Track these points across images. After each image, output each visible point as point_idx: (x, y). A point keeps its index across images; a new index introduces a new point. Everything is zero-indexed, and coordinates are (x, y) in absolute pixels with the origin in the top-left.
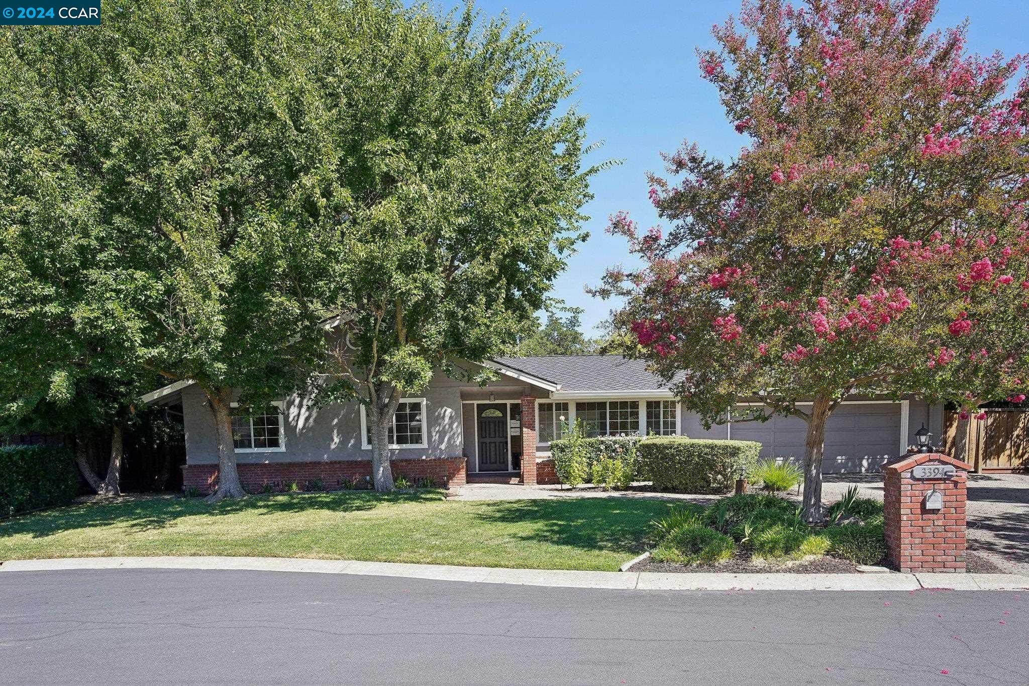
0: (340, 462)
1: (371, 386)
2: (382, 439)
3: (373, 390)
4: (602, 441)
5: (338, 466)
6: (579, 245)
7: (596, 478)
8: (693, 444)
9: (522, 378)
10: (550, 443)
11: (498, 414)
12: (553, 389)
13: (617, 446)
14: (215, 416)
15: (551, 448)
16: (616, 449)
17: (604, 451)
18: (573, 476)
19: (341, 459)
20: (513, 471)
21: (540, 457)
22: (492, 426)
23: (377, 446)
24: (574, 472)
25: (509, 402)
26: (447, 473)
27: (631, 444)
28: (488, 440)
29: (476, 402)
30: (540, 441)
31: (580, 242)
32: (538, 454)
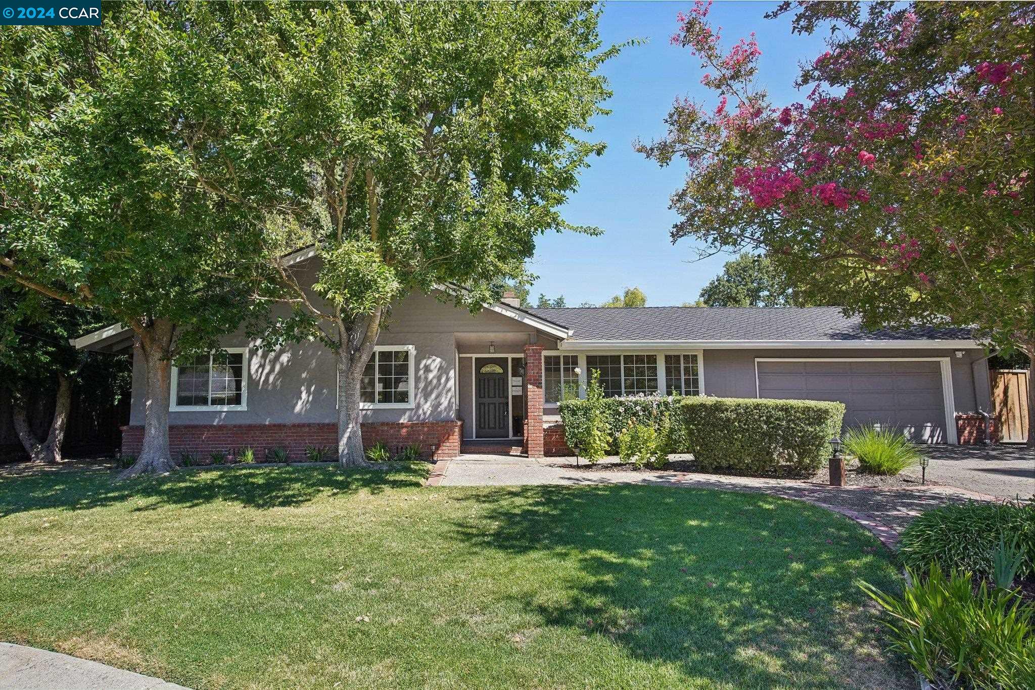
0: (309, 425)
1: (340, 322)
2: (351, 395)
3: (343, 329)
4: (621, 402)
5: (307, 429)
6: (592, 158)
7: (623, 450)
8: (758, 405)
9: (527, 321)
10: (558, 404)
11: (499, 370)
12: (564, 335)
13: (638, 408)
14: (147, 361)
15: (560, 410)
16: (637, 412)
17: (623, 414)
18: (593, 448)
19: (312, 421)
20: (515, 438)
21: (546, 422)
22: (492, 384)
23: (344, 403)
24: (595, 442)
25: (510, 356)
26: (436, 441)
27: (655, 406)
28: (486, 400)
29: (474, 356)
30: (547, 401)
31: (593, 155)
32: (545, 418)
